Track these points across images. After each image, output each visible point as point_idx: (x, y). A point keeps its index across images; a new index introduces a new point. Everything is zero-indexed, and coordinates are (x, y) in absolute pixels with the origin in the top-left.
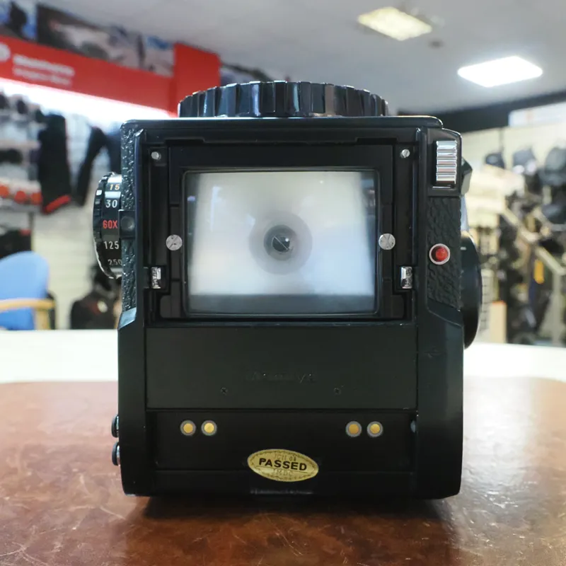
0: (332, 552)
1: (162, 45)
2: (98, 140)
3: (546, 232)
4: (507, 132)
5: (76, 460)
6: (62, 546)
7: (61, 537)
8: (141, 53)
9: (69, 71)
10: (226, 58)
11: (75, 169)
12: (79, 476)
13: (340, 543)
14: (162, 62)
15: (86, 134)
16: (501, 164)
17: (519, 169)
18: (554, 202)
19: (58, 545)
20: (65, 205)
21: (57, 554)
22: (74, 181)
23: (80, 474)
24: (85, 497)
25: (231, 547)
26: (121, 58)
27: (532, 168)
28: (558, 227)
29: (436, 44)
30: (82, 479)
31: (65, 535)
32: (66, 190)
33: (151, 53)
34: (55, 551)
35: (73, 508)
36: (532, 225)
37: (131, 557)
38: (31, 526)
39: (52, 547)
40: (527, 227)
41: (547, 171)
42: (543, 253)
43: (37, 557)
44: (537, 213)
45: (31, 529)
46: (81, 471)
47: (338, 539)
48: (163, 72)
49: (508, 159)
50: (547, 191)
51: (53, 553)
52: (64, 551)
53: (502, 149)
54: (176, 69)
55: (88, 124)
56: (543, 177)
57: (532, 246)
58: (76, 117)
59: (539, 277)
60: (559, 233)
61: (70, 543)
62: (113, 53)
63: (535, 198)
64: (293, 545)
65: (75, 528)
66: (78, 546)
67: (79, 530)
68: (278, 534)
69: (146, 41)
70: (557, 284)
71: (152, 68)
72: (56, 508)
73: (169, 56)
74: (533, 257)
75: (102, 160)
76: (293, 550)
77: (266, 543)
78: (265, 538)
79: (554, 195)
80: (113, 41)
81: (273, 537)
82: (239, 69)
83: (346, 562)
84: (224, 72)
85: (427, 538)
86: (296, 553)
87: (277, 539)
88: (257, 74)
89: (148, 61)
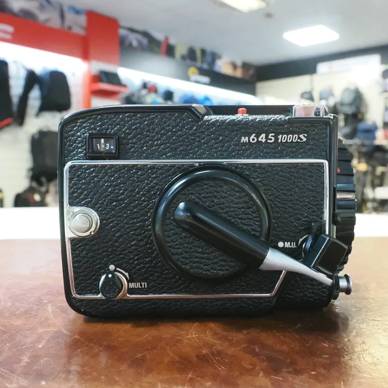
0: (250, 367)
1: (77, 12)
2: (32, 79)
4: (315, 77)
5: (47, 294)
6: (29, 360)
7: (28, 354)
9: (10, 29)
10: (123, 23)
11: (15, 100)
12: (48, 306)
13: (255, 359)
14: (78, 24)
15: (23, 74)
16: (311, 99)
17: (324, 102)
18: (346, 124)
19: (25, 359)
20: (8, 125)
21: (25, 367)
22: (15, 108)
23: (48, 304)
24: (51, 322)
25: (166, 361)
26: (47, 20)
27: (332, 102)
29: (269, 15)
30: (50, 308)
31: (32, 352)
32: (10, 114)
33: (70, 17)
34: (22, 364)
35: (40, 330)
37: (83, 370)
38: (5, 344)
39: (20, 361)
41: (342, 104)
43: (7, 369)
45: (5, 347)
46: (50, 302)
47: (254, 357)
48: (78, 31)
49: (316, 96)
50: (341, 117)
51: (20, 366)
52: (29, 365)
53: (312, 89)
54: (88, 29)
55: (24, 67)
56: (339, 107)
58: (15, 62)
62: (42, 17)
65: (40, 346)
66: (42, 361)
67: (43, 348)
68: (204, 352)
69: (66, 9)
71: (70, 28)
72: (27, 330)
73: (83, 20)
75: (35, 94)
76: (217, 365)
77: (195, 359)
78: (194, 355)
79: (346, 120)
80: (42, 7)
81: (200, 354)
82: (132, 30)
83: (262, 376)
84: (122, 32)
85: (327, 356)
86: (220, 367)
87: (204, 355)
88: (146, 34)
89: (67, 23)
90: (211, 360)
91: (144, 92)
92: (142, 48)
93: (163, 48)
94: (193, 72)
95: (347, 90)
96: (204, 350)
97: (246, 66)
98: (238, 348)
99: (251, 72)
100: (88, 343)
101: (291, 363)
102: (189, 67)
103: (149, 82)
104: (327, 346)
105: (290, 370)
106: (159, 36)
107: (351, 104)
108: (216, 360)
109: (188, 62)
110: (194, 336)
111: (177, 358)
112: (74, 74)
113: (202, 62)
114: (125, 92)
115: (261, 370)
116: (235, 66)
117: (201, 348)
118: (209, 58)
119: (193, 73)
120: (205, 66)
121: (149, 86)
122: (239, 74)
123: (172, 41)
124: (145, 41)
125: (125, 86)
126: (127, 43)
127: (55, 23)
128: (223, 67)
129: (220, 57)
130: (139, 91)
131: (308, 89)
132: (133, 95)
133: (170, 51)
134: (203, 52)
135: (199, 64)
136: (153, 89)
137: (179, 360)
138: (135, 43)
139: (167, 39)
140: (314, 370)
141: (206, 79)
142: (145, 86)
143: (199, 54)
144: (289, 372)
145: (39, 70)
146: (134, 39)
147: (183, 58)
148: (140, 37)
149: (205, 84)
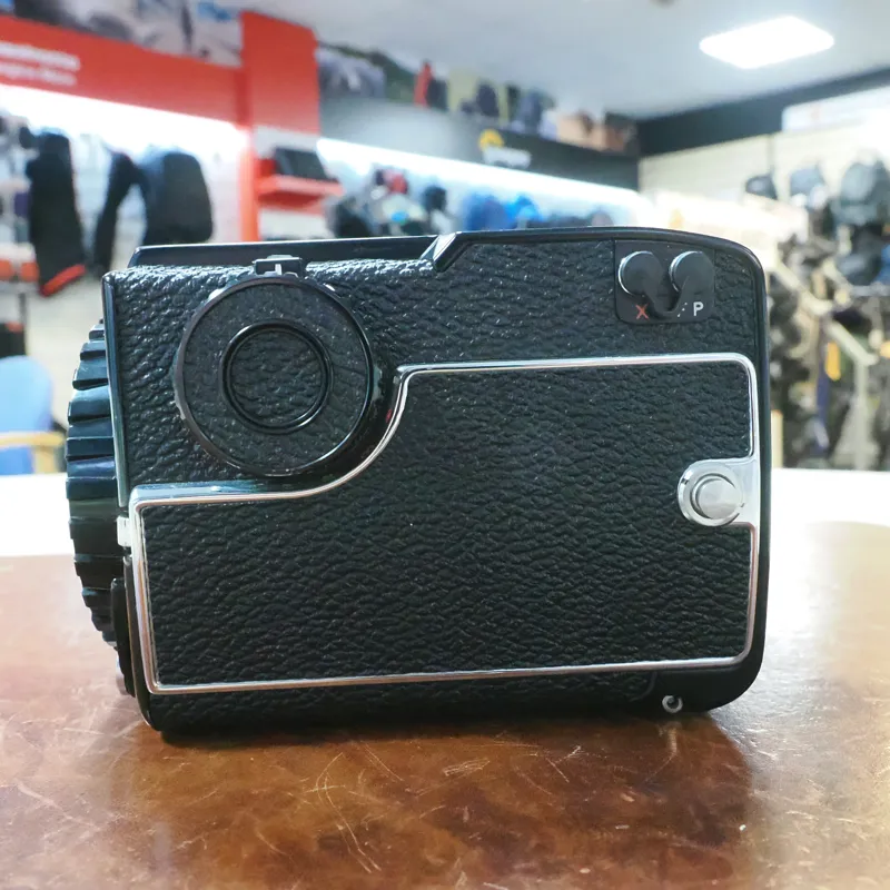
0: (441, 862)
1: (222, 16)
2: (124, 174)
3: (844, 298)
4: (779, 140)
8: (187, 28)
9: (71, 62)
10: (324, 34)
11: (89, 222)
14: (222, 43)
15: (103, 164)
16: (771, 193)
17: (800, 200)
18: (855, 250)
20: (75, 280)
22: (88, 241)
25: (244, 856)
26: (153, 38)
27: (819, 198)
28: (863, 291)
32: (78, 257)
33: (204, 27)
36: (821, 288)
40: (812, 291)
41: (844, 202)
42: (838, 332)
44: (829, 269)
48: (224, 58)
49: (781, 185)
50: (843, 234)
53: (773, 169)
54: (244, 54)
55: (108, 150)
56: (836, 210)
57: (822, 321)
58: (86, 137)
59: (833, 371)
60: (864, 299)
62: (142, 30)
63: (826, 245)
64: (367, 849)
69: (193, 10)
70: (863, 381)
71: (205, 53)
73: (233, 32)
74: (823, 338)
75: (133, 208)
76: (365, 860)
77: (314, 848)
78: (314, 836)
79: (854, 239)
80: (140, 9)
81: (331, 834)
82: (346, 51)
83: (463, 884)
84: (324, 56)
85: (626, 827)
86: (369, 865)
87: (339, 837)
88: (378, 59)
89: (199, 41)
90: (353, 847)
91: (379, 192)
92: (370, 92)
93: (420, 87)
94: (489, 141)
95: (856, 166)
96: (342, 824)
97: (614, 121)
98: (422, 816)
99: (627, 135)
100: (70, 818)
101: (541, 848)
102: (481, 129)
103: (391, 168)
104: (631, 800)
105: (533, 864)
106: (410, 61)
107: (866, 201)
108: (363, 847)
109: (479, 118)
110: (325, 788)
111: (272, 847)
112: (217, 158)
113: (512, 117)
114: (335, 195)
115: (463, 868)
116: (587, 123)
117: (337, 817)
118: (526, 107)
119: (492, 144)
120: (518, 126)
121: (389, 177)
122: (598, 140)
123: (440, 72)
124: (377, 74)
125: (334, 181)
126: (336, 81)
127: (170, 42)
128: (561, 126)
129: (552, 104)
130: (367, 190)
131: (762, 170)
132: (352, 200)
133: (435, 95)
134: (513, 93)
135: (503, 122)
136: (399, 186)
137: (277, 850)
138: (354, 82)
139: (427, 67)
140: (586, 864)
141: (522, 157)
142: (379, 178)
143: (502, 98)
144: (528, 872)
145: (138, 152)
146: (351, 71)
147: (467, 109)
148: (364, 65)
149: (518, 168)
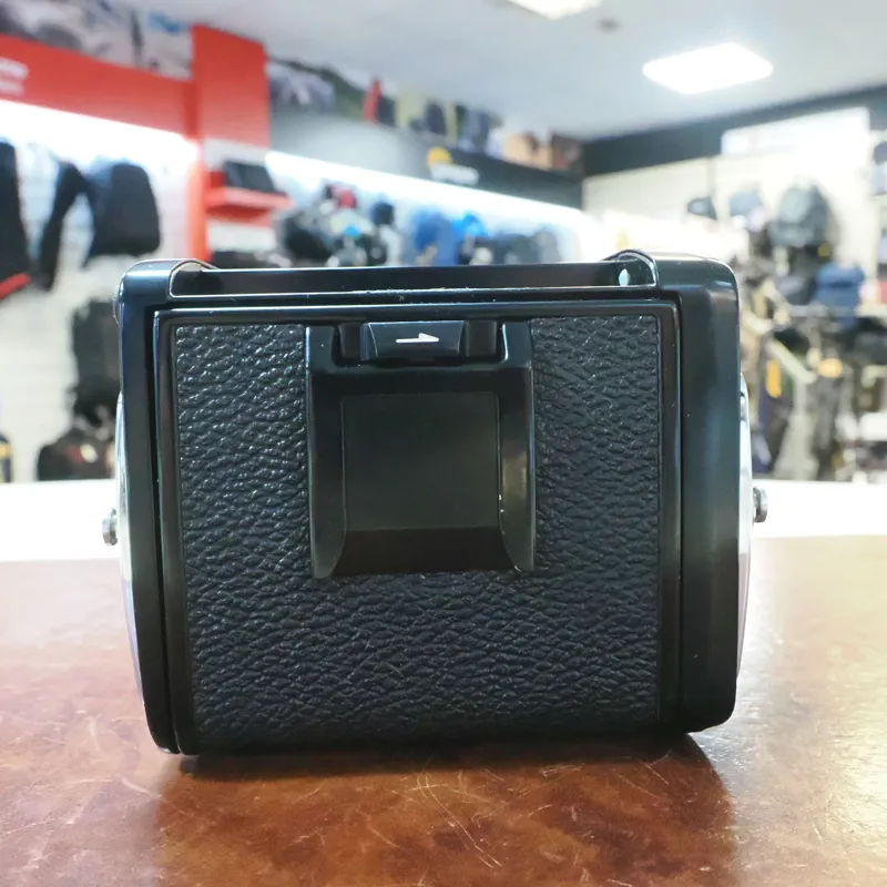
0: (560, 859)
1: (172, 28)
2: (71, 184)
3: (783, 317)
4: (719, 163)
5: (86, 695)
6: (45, 858)
7: (43, 841)
8: (137, 39)
9: (19, 70)
10: (275, 49)
11: (34, 232)
12: (88, 722)
13: (569, 839)
14: (173, 56)
15: (50, 173)
16: (711, 213)
17: (739, 221)
18: (792, 271)
19: (37, 854)
20: (19, 289)
21: (34, 874)
22: (33, 250)
23: (89, 718)
24: (95, 762)
25: (364, 850)
26: (103, 48)
27: (758, 221)
28: (801, 310)
29: (609, 25)
30: (92, 728)
31: (53, 836)
32: (22, 265)
33: (154, 39)
34: (30, 867)
35: (71, 783)
36: (761, 307)
37: (173, 877)
39: (23, 859)
40: (753, 310)
41: (783, 225)
42: (779, 351)
44: (769, 290)
46: (92, 713)
47: (567, 833)
48: (175, 70)
49: (721, 206)
50: (781, 255)
51: (25, 873)
52: (47, 867)
53: (712, 191)
54: (196, 65)
55: (54, 158)
56: (775, 232)
57: (762, 340)
58: (32, 146)
59: (774, 389)
60: (801, 319)
61: (60, 851)
62: (91, 40)
63: (765, 265)
64: (483, 845)
65: (71, 822)
66: (75, 858)
67: (78, 825)
68: (452, 825)
69: (143, 21)
70: (801, 398)
71: (155, 65)
72: (40, 784)
73: (184, 45)
74: (763, 356)
75: (79, 218)
76: (484, 856)
77: (432, 843)
78: (429, 833)
79: (791, 260)
80: (89, 20)
81: (444, 830)
82: (297, 66)
83: (587, 879)
84: (274, 71)
85: (735, 828)
86: (490, 861)
87: (452, 834)
89: (149, 53)
90: (469, 843)
91: (327, 206)
92: (320, 107)
93: (369, 104)
94: (437, 159)
95: (793, 191)
96: (452, 821)
97: (559, 142)
98: (530, 814)
99: (572, 155)
100: (182, 812)
101: (654, 847)
102: (429, 146)
103: (339, 184)
105: (652, 862)
106: (359, 78)
107: (802, 225)
108: (479, 844)
109: (427, 135)
110: (428, 786)
111: (389, 842)
112: (166, 170)
113: (460, 135)
114: (284, 208)
115: (584, 866)
116: (533, 143)
117: (446, 815)
118: (473, 126)
119: (440, 161)
120: (466, 145)
121: (338, 192)
122: (543, 160)
123: (389, 89)
124: (326, 90)
125: (283, 194)
126: (286, 95)
127: (120, 53)
128: (507, 144)
129: (499, 123)
130: (316, 204)
131: (702, 192)
132: (301, 214)
133: (383, 111)
134: (461, 111)
135: (451, 139)
136: (348, 200)
137: (395, 846)
138: (304, 97)
139: (376, 84)
140: (705, 863)
141: (469, 175)
142: (329, 193)
143: (450, 116)
144: (650, 869)
145: (86, 162)
146: (302, 86)
147: (415, 126)
149: (466, 185)
